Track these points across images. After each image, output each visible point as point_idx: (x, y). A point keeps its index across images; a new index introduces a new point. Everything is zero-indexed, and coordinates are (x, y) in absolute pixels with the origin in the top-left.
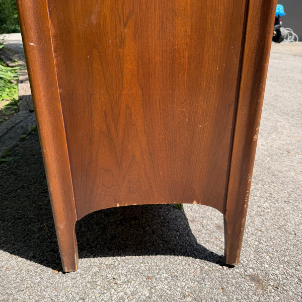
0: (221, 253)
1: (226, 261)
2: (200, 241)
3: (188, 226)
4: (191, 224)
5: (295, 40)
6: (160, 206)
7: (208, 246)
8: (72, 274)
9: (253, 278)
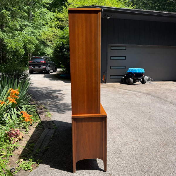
0: (104, 169)
1: (104, 171)
2: (100, 167)
3: (97, 164)
4: (98, 164)
5: (152, 81)
6: (91, 159)
7: (101, 168)
8: (75, 173)
9: (109, 174)
